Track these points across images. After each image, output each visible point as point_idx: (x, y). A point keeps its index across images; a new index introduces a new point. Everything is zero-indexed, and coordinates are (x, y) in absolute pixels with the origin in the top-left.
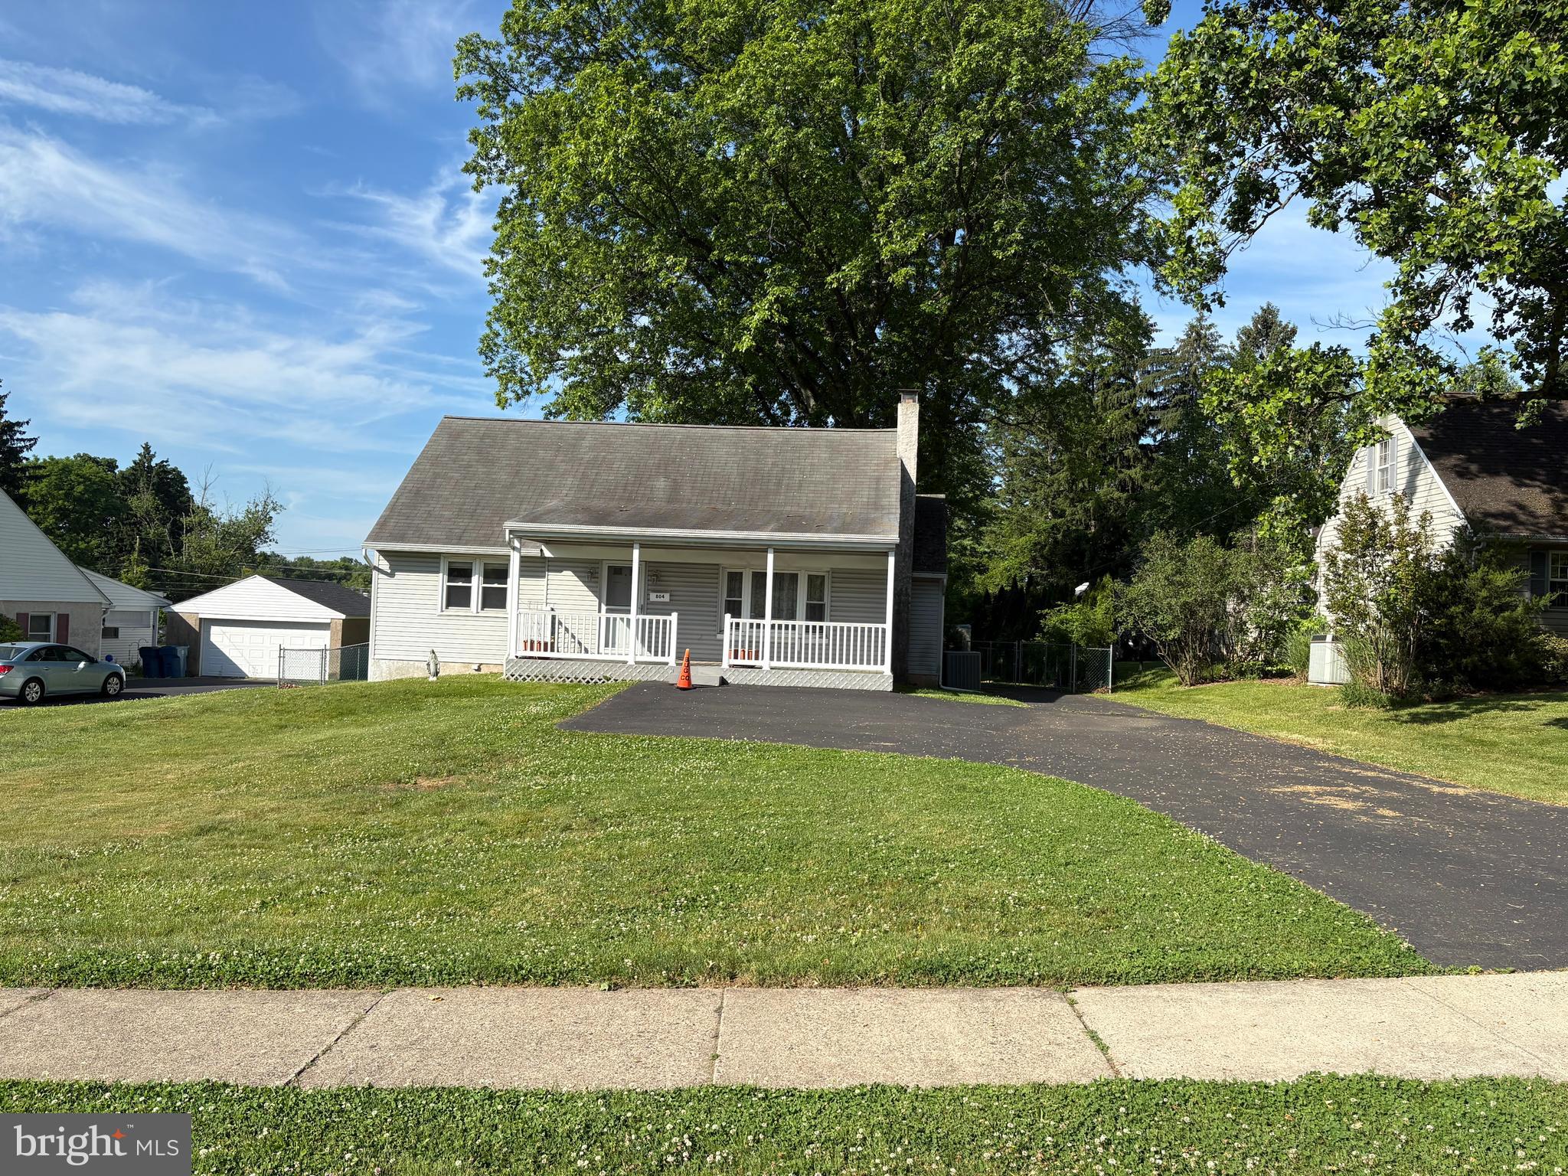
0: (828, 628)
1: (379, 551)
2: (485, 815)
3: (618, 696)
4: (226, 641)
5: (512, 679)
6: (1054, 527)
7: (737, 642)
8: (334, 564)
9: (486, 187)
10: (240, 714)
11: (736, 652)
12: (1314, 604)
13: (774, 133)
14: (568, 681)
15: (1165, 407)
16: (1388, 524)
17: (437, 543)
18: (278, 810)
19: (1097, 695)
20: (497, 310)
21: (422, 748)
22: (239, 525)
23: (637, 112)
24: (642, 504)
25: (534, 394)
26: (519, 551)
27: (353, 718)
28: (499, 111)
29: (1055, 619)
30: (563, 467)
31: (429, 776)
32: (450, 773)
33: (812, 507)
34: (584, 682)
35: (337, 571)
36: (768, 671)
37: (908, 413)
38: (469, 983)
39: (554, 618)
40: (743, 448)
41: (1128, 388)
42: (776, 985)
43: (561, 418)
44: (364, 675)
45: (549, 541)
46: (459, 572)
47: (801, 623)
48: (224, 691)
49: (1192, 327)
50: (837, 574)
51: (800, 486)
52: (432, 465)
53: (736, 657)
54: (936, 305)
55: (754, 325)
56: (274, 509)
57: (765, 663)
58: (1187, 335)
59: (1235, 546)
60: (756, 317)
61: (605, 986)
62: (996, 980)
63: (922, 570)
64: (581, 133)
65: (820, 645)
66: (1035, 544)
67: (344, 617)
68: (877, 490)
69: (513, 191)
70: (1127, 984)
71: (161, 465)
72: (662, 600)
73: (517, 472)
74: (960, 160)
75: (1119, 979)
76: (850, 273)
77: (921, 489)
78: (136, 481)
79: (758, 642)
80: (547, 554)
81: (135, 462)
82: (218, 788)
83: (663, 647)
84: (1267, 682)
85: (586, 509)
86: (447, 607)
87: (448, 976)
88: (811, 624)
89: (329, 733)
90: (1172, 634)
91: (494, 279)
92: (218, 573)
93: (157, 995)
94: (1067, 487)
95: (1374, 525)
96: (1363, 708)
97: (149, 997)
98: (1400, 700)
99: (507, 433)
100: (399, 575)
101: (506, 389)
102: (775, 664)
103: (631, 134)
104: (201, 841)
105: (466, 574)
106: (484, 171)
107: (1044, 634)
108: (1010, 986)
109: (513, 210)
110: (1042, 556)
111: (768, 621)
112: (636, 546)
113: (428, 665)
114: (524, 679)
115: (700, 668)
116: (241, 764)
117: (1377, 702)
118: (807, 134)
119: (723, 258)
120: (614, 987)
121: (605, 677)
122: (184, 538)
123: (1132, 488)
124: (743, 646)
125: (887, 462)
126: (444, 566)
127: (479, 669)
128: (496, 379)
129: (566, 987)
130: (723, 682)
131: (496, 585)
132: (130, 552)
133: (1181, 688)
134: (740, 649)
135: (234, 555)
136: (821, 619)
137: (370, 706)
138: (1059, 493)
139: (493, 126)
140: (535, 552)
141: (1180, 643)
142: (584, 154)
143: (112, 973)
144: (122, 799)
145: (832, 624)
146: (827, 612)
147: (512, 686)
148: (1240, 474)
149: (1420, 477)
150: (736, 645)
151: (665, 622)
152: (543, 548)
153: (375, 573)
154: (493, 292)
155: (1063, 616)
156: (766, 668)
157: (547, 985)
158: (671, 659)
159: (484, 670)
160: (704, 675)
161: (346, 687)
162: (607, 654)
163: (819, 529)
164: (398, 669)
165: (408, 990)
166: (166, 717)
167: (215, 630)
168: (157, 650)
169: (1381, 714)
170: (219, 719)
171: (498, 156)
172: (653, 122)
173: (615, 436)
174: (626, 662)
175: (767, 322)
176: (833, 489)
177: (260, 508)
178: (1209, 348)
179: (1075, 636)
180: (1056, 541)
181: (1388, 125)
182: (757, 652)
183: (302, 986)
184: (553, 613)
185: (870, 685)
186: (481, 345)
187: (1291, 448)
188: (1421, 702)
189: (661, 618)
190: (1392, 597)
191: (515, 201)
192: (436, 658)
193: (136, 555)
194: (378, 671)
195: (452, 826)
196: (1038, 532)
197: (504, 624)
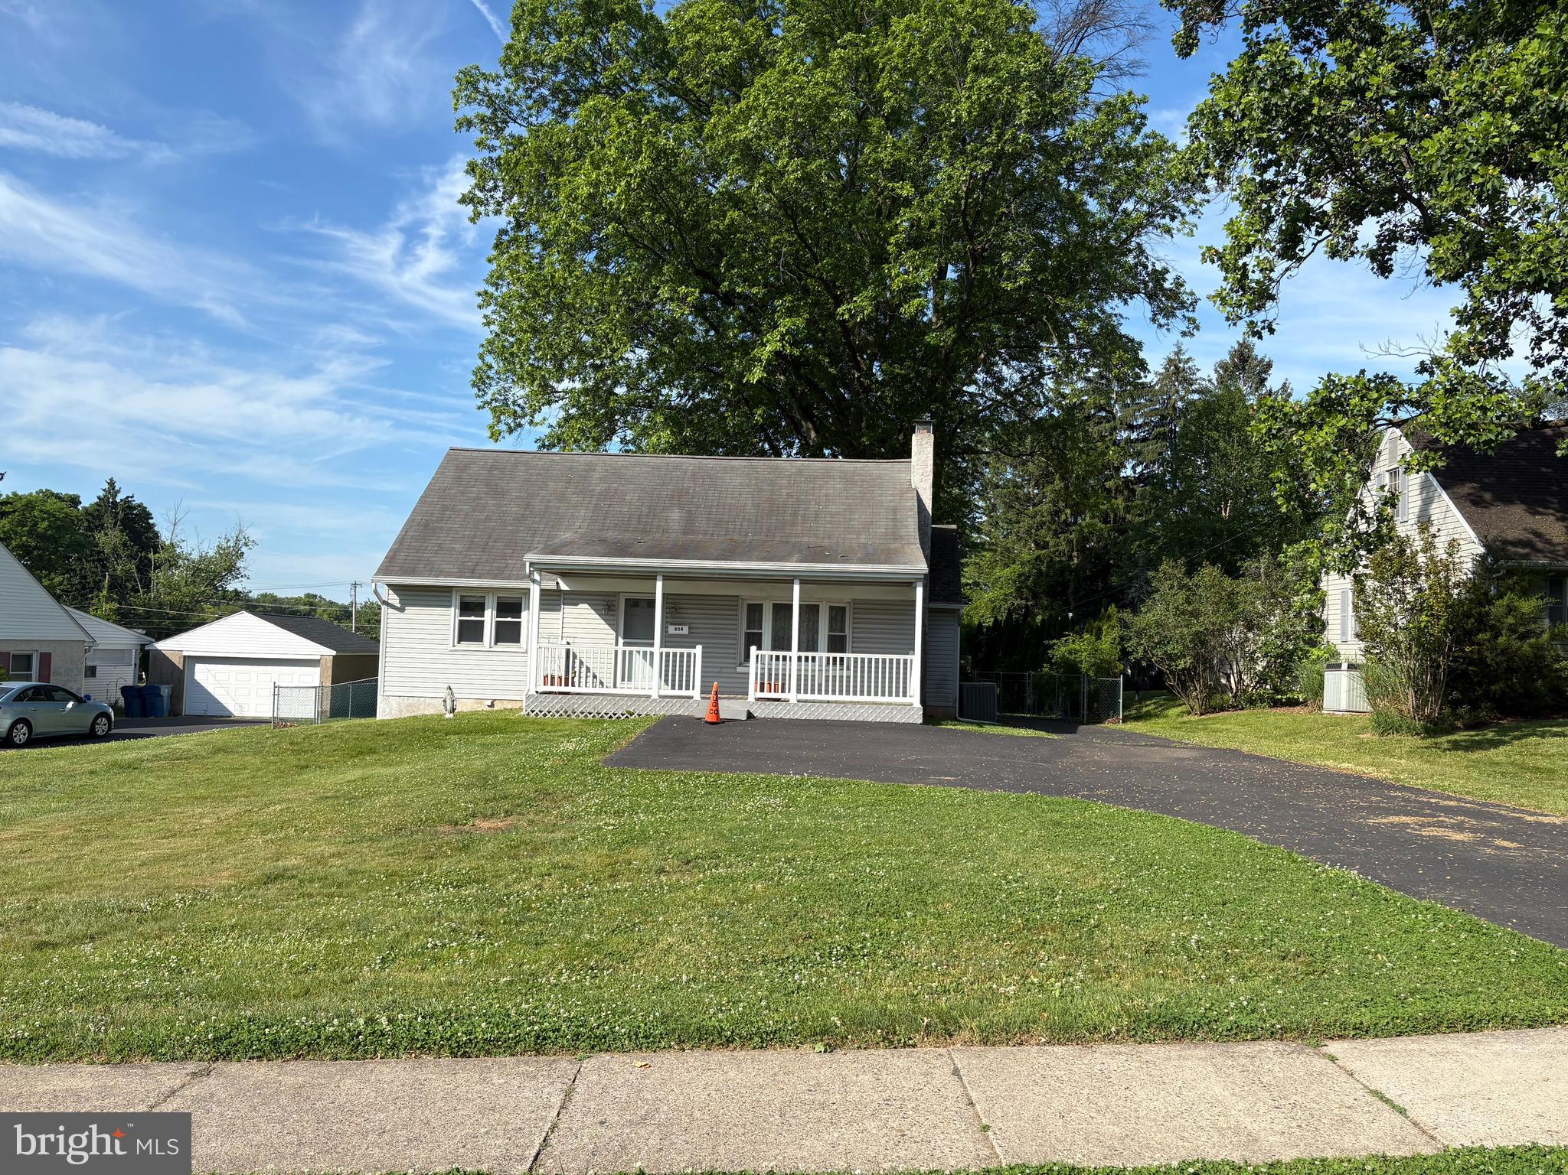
0: (849, 659)
1: (388, 585)
2: (565, 858)
3: (648, 731)
4: (211, 679)
5: (532, 715)
6: (1038, 558)
7: (763, 674)
8: (298, 601)
9: (483, 218)
10: (255, 754)
11: (762, 685)
12: (1322, 632)
13: (788, 164)
14: (590, 717)
15: (1145, 440)
16: (1415, 554)
17: (450, 576)
18: (339, 855)
19: (1108, 725)
20: (490, 342)
21: (468, 787)
22: (210, 561)
23: (649, 142)
24: (657, 536)
25: (527, 426)
26: (539, 583)
27: (376, 757)
28: (497, 143)
29: (1063, 649)
30: (575, 499)
31: (485, 817)
32: (508, 813)
33: (829, 537)
34: (606, 717)
35: (302, 607)
36: (794, 704)
37: (923, 444)
38: (670, 1047)
39: (568, 651)
40: (757, 479)
41: (1108, 422)
42: (1001, 1042)
43: (555, 450)
44: (372, 712)
45: (565, 574)
46: (471, 606)
47: (822, 655)
48: (216, 730)
49: (1170, 361)
50: (858, 605)
51: (817, 516)
52: (440, 497)
53: (762, 690)
54: (941, 338)
55: (765, 357)
56: (246, 544)
57: (792, 696)
58: (1165, 368)
59: (1243, 575)
60: (768, 348)
61: (820, 1047)
62: (1236, 1034)
63: (938, 601)
64: (592, 163)
65: (841, 677)
66: (1020, 576)
67: (334, 653)
68: (894, 519)
69: (509, 223)
70: (1376, 1036)
71: (126, 500)
72: (681, 632)
73: (528, 504)
74: (966, 193)
75: (1367, 1032)
76: (860, 305)
77: (936, 519)
78: (100, 517)
79: (784, 675)
80: (564, 587)
81: (99, 498)
82: (264, 833)
83: (688, 681)
84: (1279, 710)
85: (602, 541)
86: (459, 642)
87: (645, 1041)
88: (832, 655)
89: (357, 773)
90: (1181, 664)
91: (488, 311)
92: (187, 609)
93: (333, 1067)
94: (1049, 518)
95: (1402, 552)
96: (1397, 737)
97: (323, 1069)
98: (1434, 728)
99: (516, 464)
100: (409, 610)
101: (499, 421)
102: (802, 696)
103: (644, 164)
104: (273, 890)
105: (478, 608)
106: (481, 203)
107: (1052, 664)
108: (1253, 1040)
109: (509, 242)
110: (1027, 587)
111: (794, 653)
112: (660, 578)
113: (445, 701)
114: (545, 715)
115: (725, 701)
116: (278, 807)
117: (1412, 731)
118: (820, 165)
119: (734, 290)
120: (830, 1048)
121: (629, 712)
122: (152, 574)
123: (1115, 519)
124: (770, 679)
125: (902, 493)
126: (456, 601)
127: (492, 705)
128: (490, 412)
129: (775, 1049)
130: (750, 716)
131: (509, 619)
132: (100, 590)
133: (1193, 718)
134: (766, 682)
135: (204, 592)
136: (843, 651)
137: (391, 745)
138: (1042, 524)
139: (490, 158)
140: (552, 585)
141: (1189, 673)
142: (596, 184)
143: (274, 1043)
144: (166, 847)
145: (852, 656)
146: (849, 644)
147: (533, 722)
148: (1288, 500)
149: (1434, 505)
150: (762, 678)
151: (689, 655)
152: (559, 580)
153: (384, 607)
154: (488, 324)
155: (1072, 646)
156: (793, 700)
157: (754, 1048)
158: (696, 693)
159: (498, 706)
160: (732, 709)
161: (360, 725)
162: (623, 688)
163: (845, 559)
164: (409, 705)
165: (606, 1057)
166: (177, 759)
167: (199, 668)
168: (140, 689)
169: (1418, 741)
170: (235, 760)
171: (495, 188)
172: (665, 153)
173: (626, 467)
174: (649, 696)
175: (778, 354)
176: (850, 520)
177: (231, 544)
178: (1188, 382)
179: (1084, 666)
180: (1040, 573)
181: (1459, 151)
182: (783, 685)
183: (488, 1053)
184: (568, 647)
185: (899, 718)
186: (474, 378)
187: (1348, 475)
188: (1453, 730)
189: (685, 651)
190: (1423, 625)
191: (511, 233)
192: (452, 694)
193: (105, 592)
194: (387, 709)
195: (535, 870)
196: (1022, 564)
197: (524, 659)
